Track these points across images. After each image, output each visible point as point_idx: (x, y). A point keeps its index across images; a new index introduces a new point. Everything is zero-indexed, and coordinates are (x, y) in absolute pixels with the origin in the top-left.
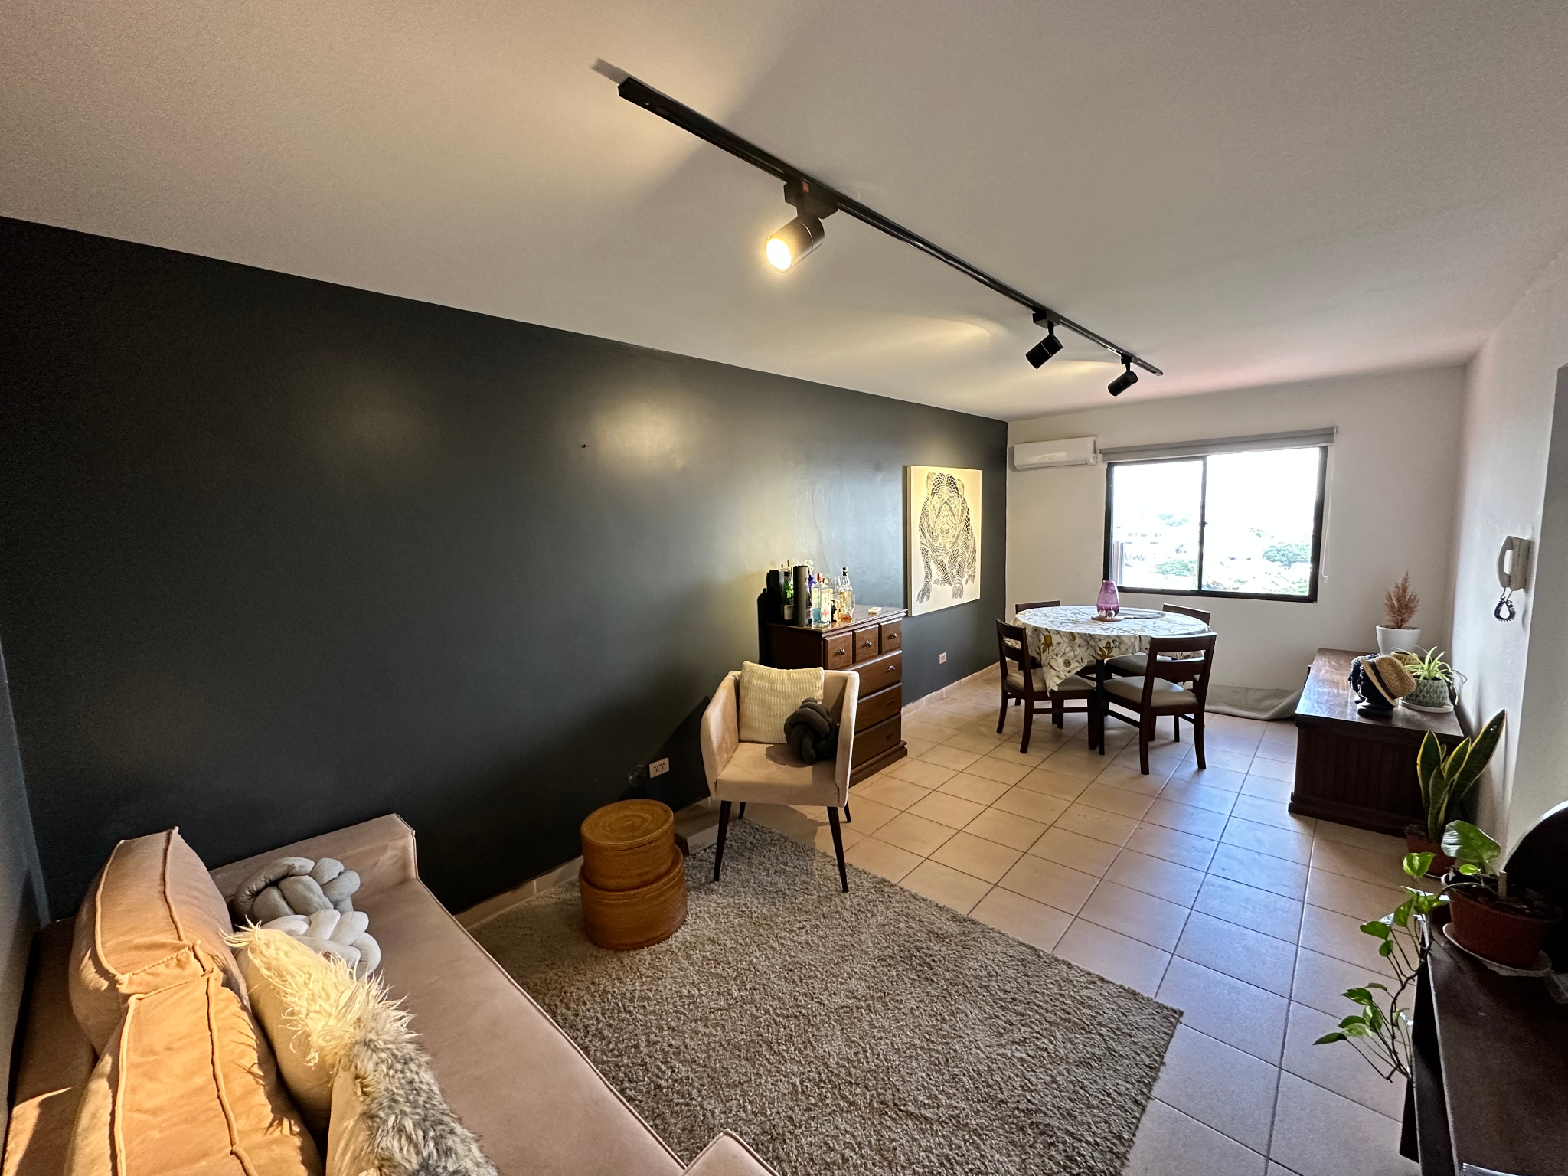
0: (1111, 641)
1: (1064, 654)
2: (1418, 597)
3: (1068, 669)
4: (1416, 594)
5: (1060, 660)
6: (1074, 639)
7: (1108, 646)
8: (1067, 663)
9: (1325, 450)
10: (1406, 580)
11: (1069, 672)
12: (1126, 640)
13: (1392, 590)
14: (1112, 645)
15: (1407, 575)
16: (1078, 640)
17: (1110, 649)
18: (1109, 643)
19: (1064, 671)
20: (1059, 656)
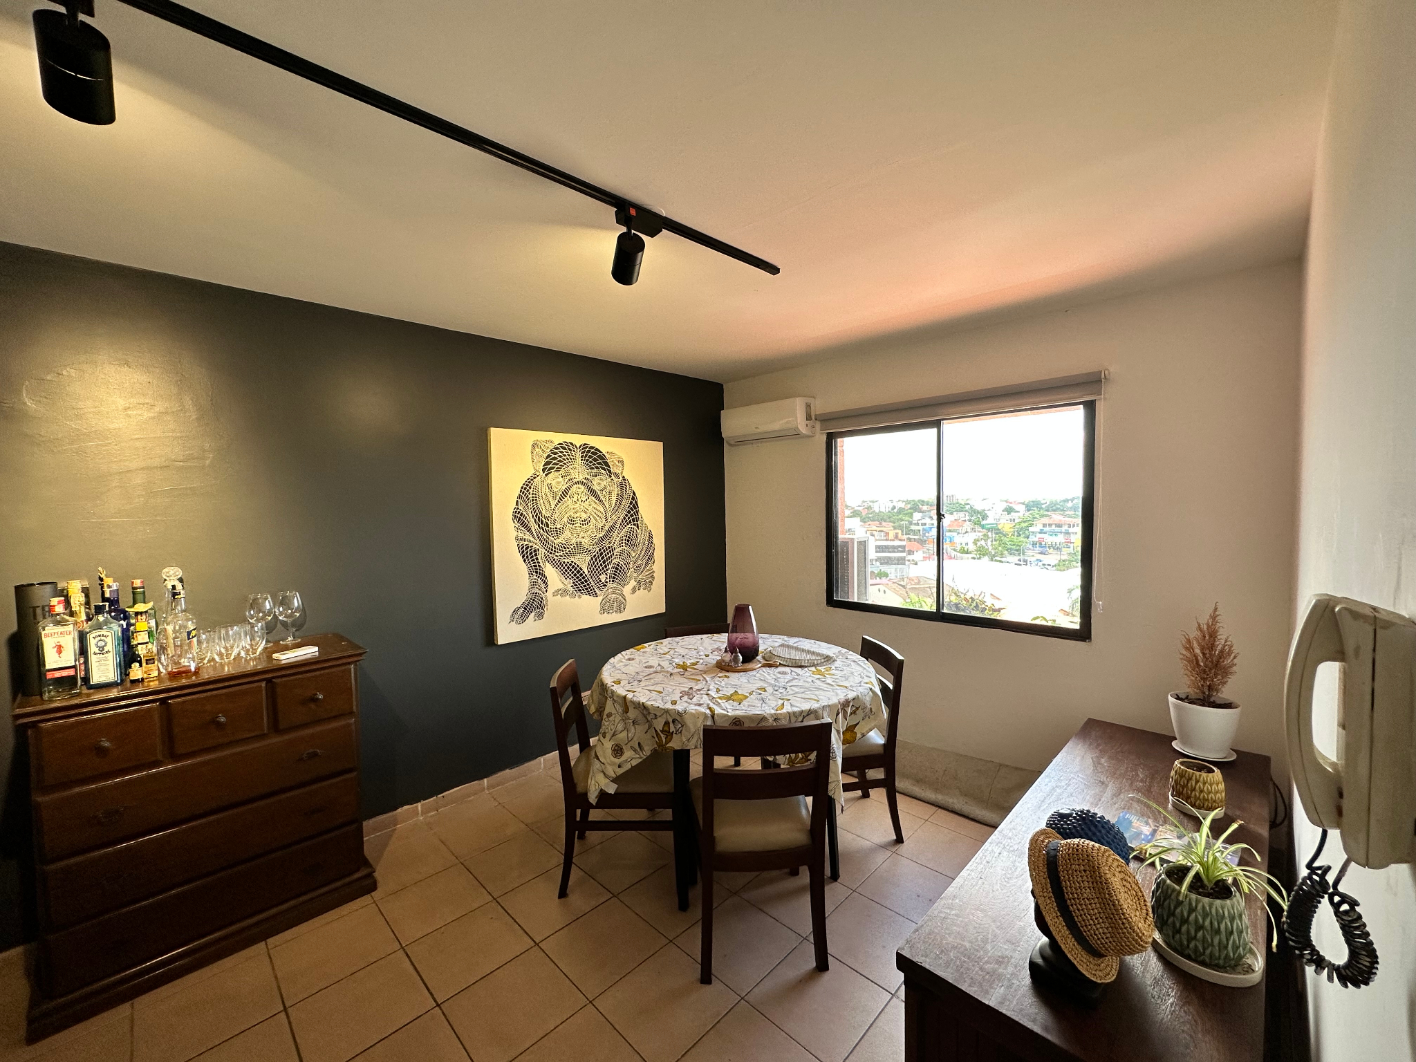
0: (671, 720)
1: (613, 735)
2: (1235, 649)
3: (617, 761)
4: (1231, 646)
5: (608, 745)
6: (626, 710)
7: (666, 728)
8: (618, 751)
9: (1090, 407)
10: (1214, 617)
11: (619, 767)
12: (689, 722)
13: (1194, 633)
14: (672, 729)
15: (1216, 609)
16: (632, 714)
17: (669, 735)
18: (667, 723)
19: (613, 764)
20: (608, 736)
